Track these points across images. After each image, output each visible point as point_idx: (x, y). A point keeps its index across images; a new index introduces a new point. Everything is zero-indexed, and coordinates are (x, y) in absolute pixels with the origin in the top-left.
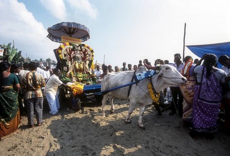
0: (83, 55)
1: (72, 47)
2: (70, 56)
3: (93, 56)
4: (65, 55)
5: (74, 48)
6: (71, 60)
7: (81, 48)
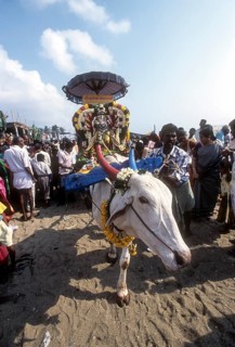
0: (110, 121)
1: (93, 110)
2: (90, 124)
3: (127, 120)
4: (83, 124)
5: (96, 111)
6: (91, 130)
7: (107, 109)
